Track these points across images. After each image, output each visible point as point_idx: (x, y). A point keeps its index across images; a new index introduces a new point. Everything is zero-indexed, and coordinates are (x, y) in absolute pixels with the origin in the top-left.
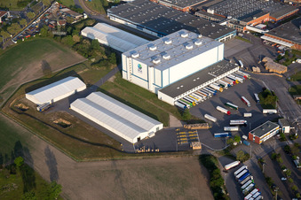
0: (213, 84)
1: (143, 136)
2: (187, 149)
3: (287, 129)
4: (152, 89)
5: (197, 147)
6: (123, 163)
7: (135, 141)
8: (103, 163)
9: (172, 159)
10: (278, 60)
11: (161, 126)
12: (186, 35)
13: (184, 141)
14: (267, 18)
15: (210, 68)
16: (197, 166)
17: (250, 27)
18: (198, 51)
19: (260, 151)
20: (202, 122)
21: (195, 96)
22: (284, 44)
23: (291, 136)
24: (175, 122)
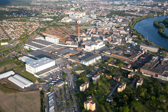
0: (51, 72)
1: (26, 86)
2: (38, 89)
3: (66, 83)
4: (33, 73)
5: (41, 89)
6: (18, 94)
7: (23, 88)
8: (13, 94)
9: (33, 92)
10: (71, 65)
11: (32, 83)
12: (45, 58)
13: (38, 87)
14: (71, 54)
15: (51, 67)
16: (39, 94)
17: (65, 57)
18: (47, 63)
19: (58, 89)
20: (45, 82)
21: (44, 75)
22: (73, 61)
23: (67, 85)
24: (37, 82)
